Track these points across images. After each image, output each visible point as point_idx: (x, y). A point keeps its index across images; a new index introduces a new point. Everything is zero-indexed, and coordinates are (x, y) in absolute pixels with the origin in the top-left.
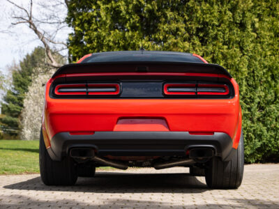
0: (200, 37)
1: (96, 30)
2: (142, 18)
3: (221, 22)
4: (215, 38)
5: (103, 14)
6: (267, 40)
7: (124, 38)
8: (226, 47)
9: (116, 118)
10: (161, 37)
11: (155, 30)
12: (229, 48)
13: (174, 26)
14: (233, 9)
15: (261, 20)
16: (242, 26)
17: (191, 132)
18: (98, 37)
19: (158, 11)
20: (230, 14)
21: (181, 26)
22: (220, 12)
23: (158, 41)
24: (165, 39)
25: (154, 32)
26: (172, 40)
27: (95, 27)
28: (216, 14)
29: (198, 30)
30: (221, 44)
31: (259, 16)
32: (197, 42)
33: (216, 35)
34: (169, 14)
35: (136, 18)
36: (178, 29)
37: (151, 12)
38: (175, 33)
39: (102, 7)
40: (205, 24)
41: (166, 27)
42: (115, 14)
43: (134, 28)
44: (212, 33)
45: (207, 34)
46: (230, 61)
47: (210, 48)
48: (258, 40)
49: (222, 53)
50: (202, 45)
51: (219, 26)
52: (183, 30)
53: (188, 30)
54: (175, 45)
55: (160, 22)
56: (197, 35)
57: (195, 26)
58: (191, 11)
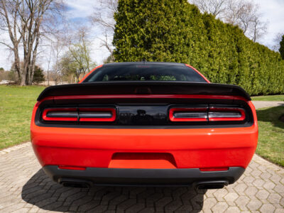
1: (125, 47)
2: (145, 42)
3: (179, 43)
4: (177, 50)
5: (127, 40)
6: (197, 52)
7: (137, 51)
8: (181, 54)
9: (111, 154)
11: (150, 47)
13: (159, 45)
14: (185, 38)
15: (195, 43)
16: (188, 45)
17: (201, 169)
18: (126, 50)
19: (152, 38)
20: (183, 40)
21: (162, 45)
22: (179, 39)
23: (151, 52)
24: (155, 51)
25: (150, 48)
26: (158, 51)
28: (177, 40)
29: (170, 47)
30: (179, 53)
31: (194, 41)
32: (169, 52)
34: (157, 40)
35: (142, 42)
37: (149, 39)
38: (159, 48)
39: (127, 37)
40: (173, 44)
41: (155, 46)
42: (133, 40)
43: (141, 46)
44: (176, 48)
45: (173, 49)
47: (175, 55)
48: (194, 52)
50: (171, 54)
53: (165, 47)
54: (159, 54)
55: (153, 44)
57: (168, 45)
58: (166, 38)
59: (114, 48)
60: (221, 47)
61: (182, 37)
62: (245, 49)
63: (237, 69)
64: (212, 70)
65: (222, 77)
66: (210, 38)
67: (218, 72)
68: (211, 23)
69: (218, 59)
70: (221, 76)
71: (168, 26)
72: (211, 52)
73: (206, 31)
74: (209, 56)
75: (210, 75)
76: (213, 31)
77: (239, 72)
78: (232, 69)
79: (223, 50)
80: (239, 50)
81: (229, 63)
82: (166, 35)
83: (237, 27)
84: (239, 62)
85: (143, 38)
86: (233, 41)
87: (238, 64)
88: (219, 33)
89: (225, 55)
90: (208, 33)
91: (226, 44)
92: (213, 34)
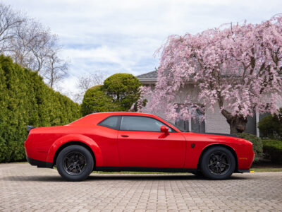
60: (21, 98)
62: (45, 101)
64: (12, 125)
65: (21, 134)
66: (8, 86)
67: (17, 128)
68: (10, 68)
69: (18, 112)
70: (21, 132)
72: (10, 103)
73: (5, 78)
74: (9, 108)
75: (9, 131)
76: (12, 78)
79: (22, 101)
80: (39, 102)
81: (28, 117)
83: (35, 74)
84: (40, 116)
86: (32, 89)
87: (37, 117)
88: (18, 80)
89: (24, 107)
90: (7, 80)
91: (25, 94)
92: (12, 82)
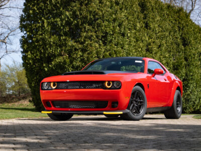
0: (103, 41)
1: (42, 35)
3: (114, 32)
4: (111, 41)
6: (133, 44)
8: (116, 47)
10: (82, 40)
12: (117, 48)
13: (90, 34)
14: (120, 25)
16: (123, 35)
19: (81, 25)
20: (118, 27)
21: (94, 34)
22: (113, 27)
24: (85, 41)
26: (88, 42)
27: (41, 33)
28: (112, 28)
29: (103, 37)
30: (114, 45)
32: (101, 43)
33: (111, 40)
34: (87, 27)
35: (67, 29)
36: (92, 36)
37: (77, 25)
38: (90, 38)
40: (106, 33)
41: (85, 34)
44: (109, 38)
45: (106, 40)
46: (118, 55)
47: (108, 47)
48: (129, 44)
49: (114, 51)
50: (104, 46)
51: (113, 35)
52: (95, 36)
53: (97, 37)
55: (82, 32)
56: (101, 40)
57: (101, 34)
58: (99, 25)
59: (22, 34)
61: (116, 24)
62: (193, 42)
63: (184, 70)
66: (147, 26)
68: (148, 4)
69: (158, 55)
71: (102, 11)
72: (149, 44)
73: (142, 16)
74: (147, 50)
76: (151, 15)
77: (186, 75)
78: (177, 69)
79: (164, 42)
80: (185, 43)
81: (172, 61)
82: (98, 21)
84: (186, 59)
85: (69, 23)
86: (177, 29)
87: (184, 62)
88: (158, 18)
89: (166, 50)
90: (145, 18)
91: (167, 34)
92: (151, 20)
